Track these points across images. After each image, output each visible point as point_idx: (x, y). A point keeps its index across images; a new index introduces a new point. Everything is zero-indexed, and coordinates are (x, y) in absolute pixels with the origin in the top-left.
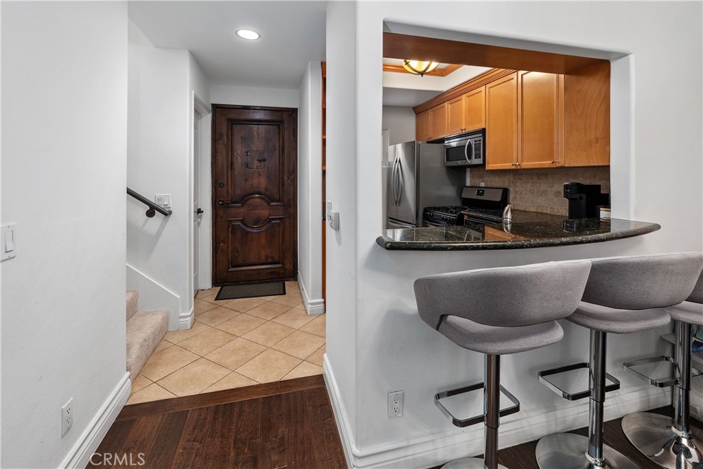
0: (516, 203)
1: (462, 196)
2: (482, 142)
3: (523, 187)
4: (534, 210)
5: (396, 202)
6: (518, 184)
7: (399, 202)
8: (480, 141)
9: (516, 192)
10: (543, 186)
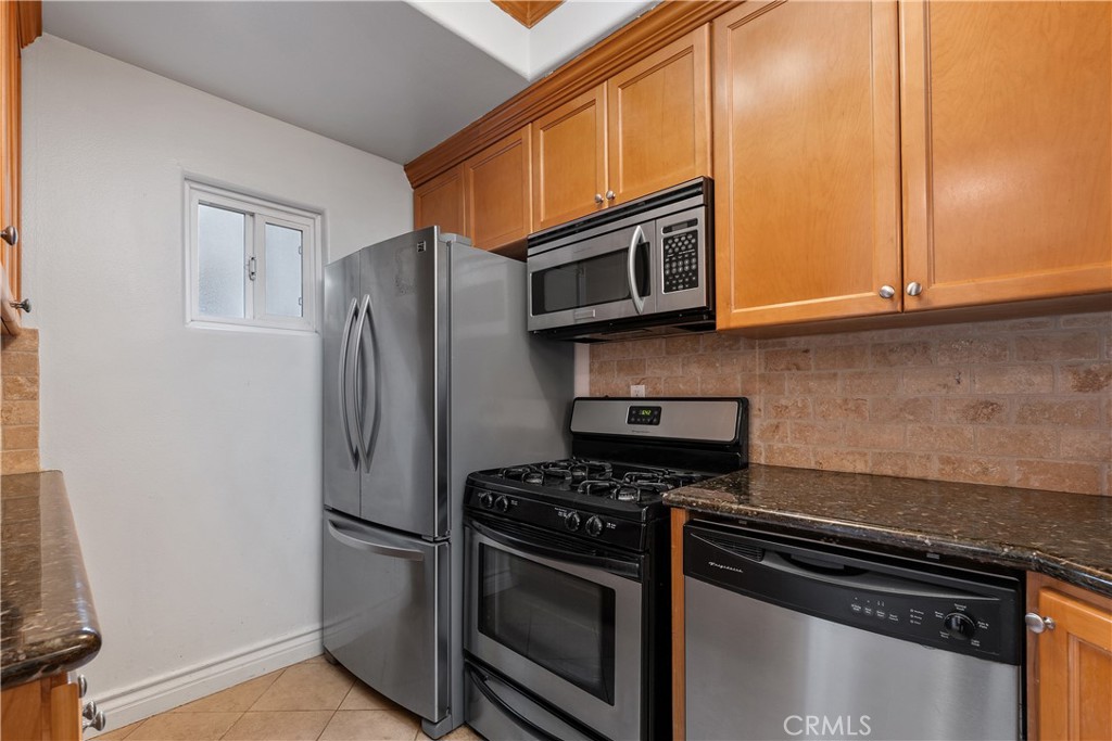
0: (778, 445)
1: (575, 428)
2: (701, 228)
3: (810, 391)
4: (860, 467)
5: (356, 456)
6: (787, 385)
7: (369, 454)
8: (694, 222)
9: (781, 410)
10: (912, 383)
